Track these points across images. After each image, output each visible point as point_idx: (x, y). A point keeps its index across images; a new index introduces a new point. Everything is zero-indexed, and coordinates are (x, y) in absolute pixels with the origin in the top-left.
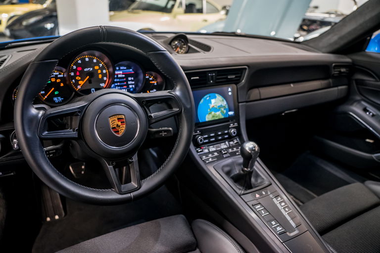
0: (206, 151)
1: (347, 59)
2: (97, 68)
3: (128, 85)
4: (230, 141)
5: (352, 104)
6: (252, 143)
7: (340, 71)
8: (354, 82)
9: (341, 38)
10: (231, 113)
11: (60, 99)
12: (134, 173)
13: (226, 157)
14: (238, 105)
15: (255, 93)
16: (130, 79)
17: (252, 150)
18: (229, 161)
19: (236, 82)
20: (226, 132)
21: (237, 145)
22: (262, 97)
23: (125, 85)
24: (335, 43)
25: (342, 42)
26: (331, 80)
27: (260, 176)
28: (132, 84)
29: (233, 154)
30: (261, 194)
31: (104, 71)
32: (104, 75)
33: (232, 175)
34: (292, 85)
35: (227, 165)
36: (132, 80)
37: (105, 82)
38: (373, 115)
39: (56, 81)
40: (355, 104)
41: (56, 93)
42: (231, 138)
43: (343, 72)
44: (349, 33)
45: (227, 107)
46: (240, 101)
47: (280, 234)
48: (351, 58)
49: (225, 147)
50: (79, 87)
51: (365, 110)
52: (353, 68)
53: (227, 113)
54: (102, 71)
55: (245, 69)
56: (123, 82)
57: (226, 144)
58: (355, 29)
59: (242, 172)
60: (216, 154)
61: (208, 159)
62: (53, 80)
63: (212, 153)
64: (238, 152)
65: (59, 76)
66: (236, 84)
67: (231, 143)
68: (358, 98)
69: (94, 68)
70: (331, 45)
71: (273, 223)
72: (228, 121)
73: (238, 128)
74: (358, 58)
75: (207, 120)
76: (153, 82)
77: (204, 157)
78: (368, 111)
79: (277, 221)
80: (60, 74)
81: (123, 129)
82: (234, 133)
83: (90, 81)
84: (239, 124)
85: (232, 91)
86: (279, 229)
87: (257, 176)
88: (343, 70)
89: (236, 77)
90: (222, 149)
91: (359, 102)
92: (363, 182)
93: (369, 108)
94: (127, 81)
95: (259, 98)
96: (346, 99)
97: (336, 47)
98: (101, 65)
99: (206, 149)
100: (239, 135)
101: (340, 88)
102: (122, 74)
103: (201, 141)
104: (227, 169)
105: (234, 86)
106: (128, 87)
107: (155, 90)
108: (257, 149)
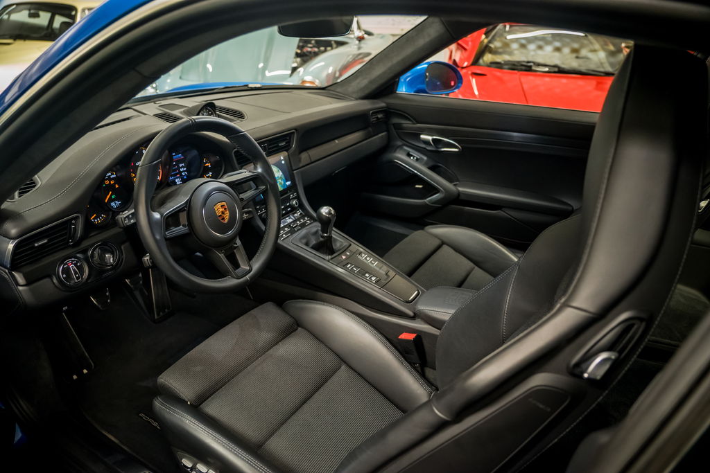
1: (381, 104)
3: (180, 173)
4: (294, 214)
5: (395, 151)
6: (325, 207)
7: (377, 118)
8: (392, 126)
9: (371, 82)
10: (288, 183)
11: (118, 203)
12: (241, 257)
13: (298, 230)
14: (293, 174)
15: (304, 156)
16: (181, 165)
18: (304, 231)
19: (286, 148)
20: (288, 204)
21: (302, 216)
22: (313, 161)
23: (177, 174)
24: (366, 87)
25: (374, 87)
26: (370, 129)
27: (337, 240)
28: (184, 171)
29: (303, 226)
30: (346, 255)
33: (311, 246)
34: (336, 141)
35: (304, 237)
36: (183, 167)
38: (417, 159)
39: (110, 183)
40: (398, 150)
41: (113, 197)
42: (294, 210)
43: (381, 118)
44: (379, 76)
45: (283, 178)
46: (294, 168)
47: (376, 282)
48: (385, 103)
49: (291, 220)
51: (409, 155)
52: (389, 112)
53: (285, 183)
55: (294, 132)
56: (176, 170)
57: (291, 217)
58: (385, 73)
59: (321, 239)
60: (286, 229)
62: (107, 182)
64: (306, 222)
65: (112, 177)
66: (287, 151)
67: (296, 215)
68: (399, 143)
70: (362, 89)
71: (367, 275)
72: (287, 193)
73: (298, 198)
74: (391, 101)
76: (207, 164)
78: (412, 156)
79: (369, 273)
80: (112, 174)
81: (227, 216)
82: (296, 204)
84: (298, 193)
85: (285, 159)
86: (373, 278)
88: (380, 116)
89: (286, 143)
90: (291, 223)
91: (400, 147)
92: (423, 229)
93: (412, 152)
94: (179, 168)
95: (309, 162)
96: (388, 147)
97: (367, 92)
100: (301, 206)
101: (380, 135)
104: (304, 241)
105: (285, 153)
106: (181, 175)
107: (211, 173)
108: (333, 212)
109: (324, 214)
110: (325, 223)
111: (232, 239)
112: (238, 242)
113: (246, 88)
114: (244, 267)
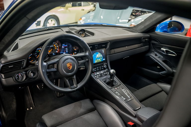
0: (96, 74)
1: (148, 35)
2: (54, 45)
3: (66, 51)
5: (151, 53)
6: (113, 70)
7: (145, 40)
8: (151, 44)
9: (145, 27)
10: (104, 59)
12: (75, 82)
13: (103, 76)
14: (107, 56)
15: (113, 51)
16: (66, 49)
17: (113, 72)
18: (105, 77)
19: (105, 47)
20: (103, 67)
21: (107, 72)
22: (115, 52)
23: (64, 51)
24: (143, 28)
25: (146, 29)
26: (142, 44)
27: (117, 82)
28: (67, 51)
29: (106, 75)
30: (117, 88)
31: (57, 46)
32: (57, 48)
33: (106, 82)
34: (127, 47)
35: (104, 79)
36: (67, 49)
37: (57, 50)
38: (159, 57)
40: (152, 53)
42: (104, 69)
43: (147, 40)
44: (148, 25)
45: (102, 57)
46: (107, 55)
47: (125, 100)
48: (150, 35)
49: (103, 72)
50: (49, 53)
51: (156, 55)
52: (150, 38)
53: (102, 59)
54: (56, 47)
55: (109, 42)
56: (64, 50)
57: (103, 71)
58: (150, 24)
59: (110, 81)
60: (100, 75)
61: (97, 77)
62: (39, 51)
63: (98, 75)
64: (108, 74)
66: (105, 48)
67: (105, 71)
68: (153, 50)
69: (53, 46)
70: (141, 29)
71: (122, 97)
72: (103, 62)
73: (107, 65)
74: (152, 34)
75: (95, 62)
76: (75, 49)
77: (95, 76)
78: (157, 55)
79: (123, 96)
81: (71, 67)
82: (106, 67)
83: (52, 51)
84: (107, 63)
85: (104, 51)
86: (124, 99)
87: (115, 82)
88: (147, 39)
89: (105, 45)
90: (102, 73)
91: (153, 52)
92: (156, 83)
93: (157, 54)
94: (65, 49)
95: (114, 53)
96: (149, 51)
97: (143, 30)
98: (56, 44)
99: (95, 73)
100: (107, 67)
101: (146, 46)
102: (64, 47)
103: (94, 70)
104: (104, 80)
105: (105, 49)
106: (66, 52)
107: (76, 52)
108: (115, 72)
109: (111, 72)
110: (112, 75)
111: (73, 75)
112: (75, 77)
113: (101, 25)
114: (75, 86)
